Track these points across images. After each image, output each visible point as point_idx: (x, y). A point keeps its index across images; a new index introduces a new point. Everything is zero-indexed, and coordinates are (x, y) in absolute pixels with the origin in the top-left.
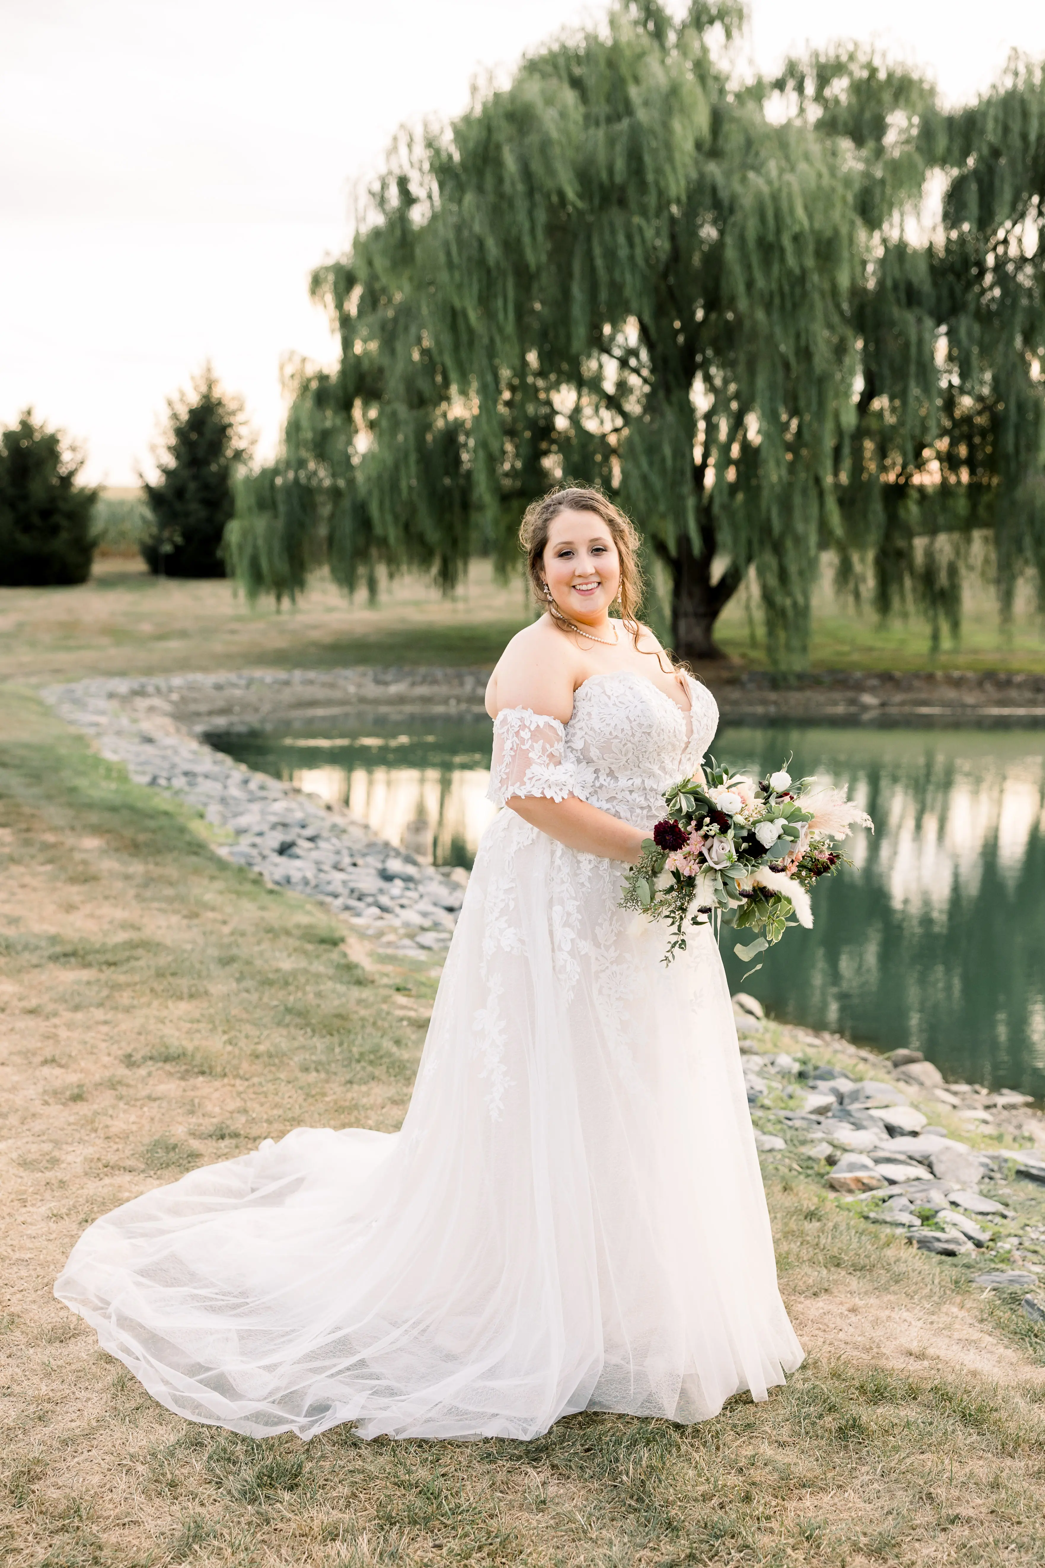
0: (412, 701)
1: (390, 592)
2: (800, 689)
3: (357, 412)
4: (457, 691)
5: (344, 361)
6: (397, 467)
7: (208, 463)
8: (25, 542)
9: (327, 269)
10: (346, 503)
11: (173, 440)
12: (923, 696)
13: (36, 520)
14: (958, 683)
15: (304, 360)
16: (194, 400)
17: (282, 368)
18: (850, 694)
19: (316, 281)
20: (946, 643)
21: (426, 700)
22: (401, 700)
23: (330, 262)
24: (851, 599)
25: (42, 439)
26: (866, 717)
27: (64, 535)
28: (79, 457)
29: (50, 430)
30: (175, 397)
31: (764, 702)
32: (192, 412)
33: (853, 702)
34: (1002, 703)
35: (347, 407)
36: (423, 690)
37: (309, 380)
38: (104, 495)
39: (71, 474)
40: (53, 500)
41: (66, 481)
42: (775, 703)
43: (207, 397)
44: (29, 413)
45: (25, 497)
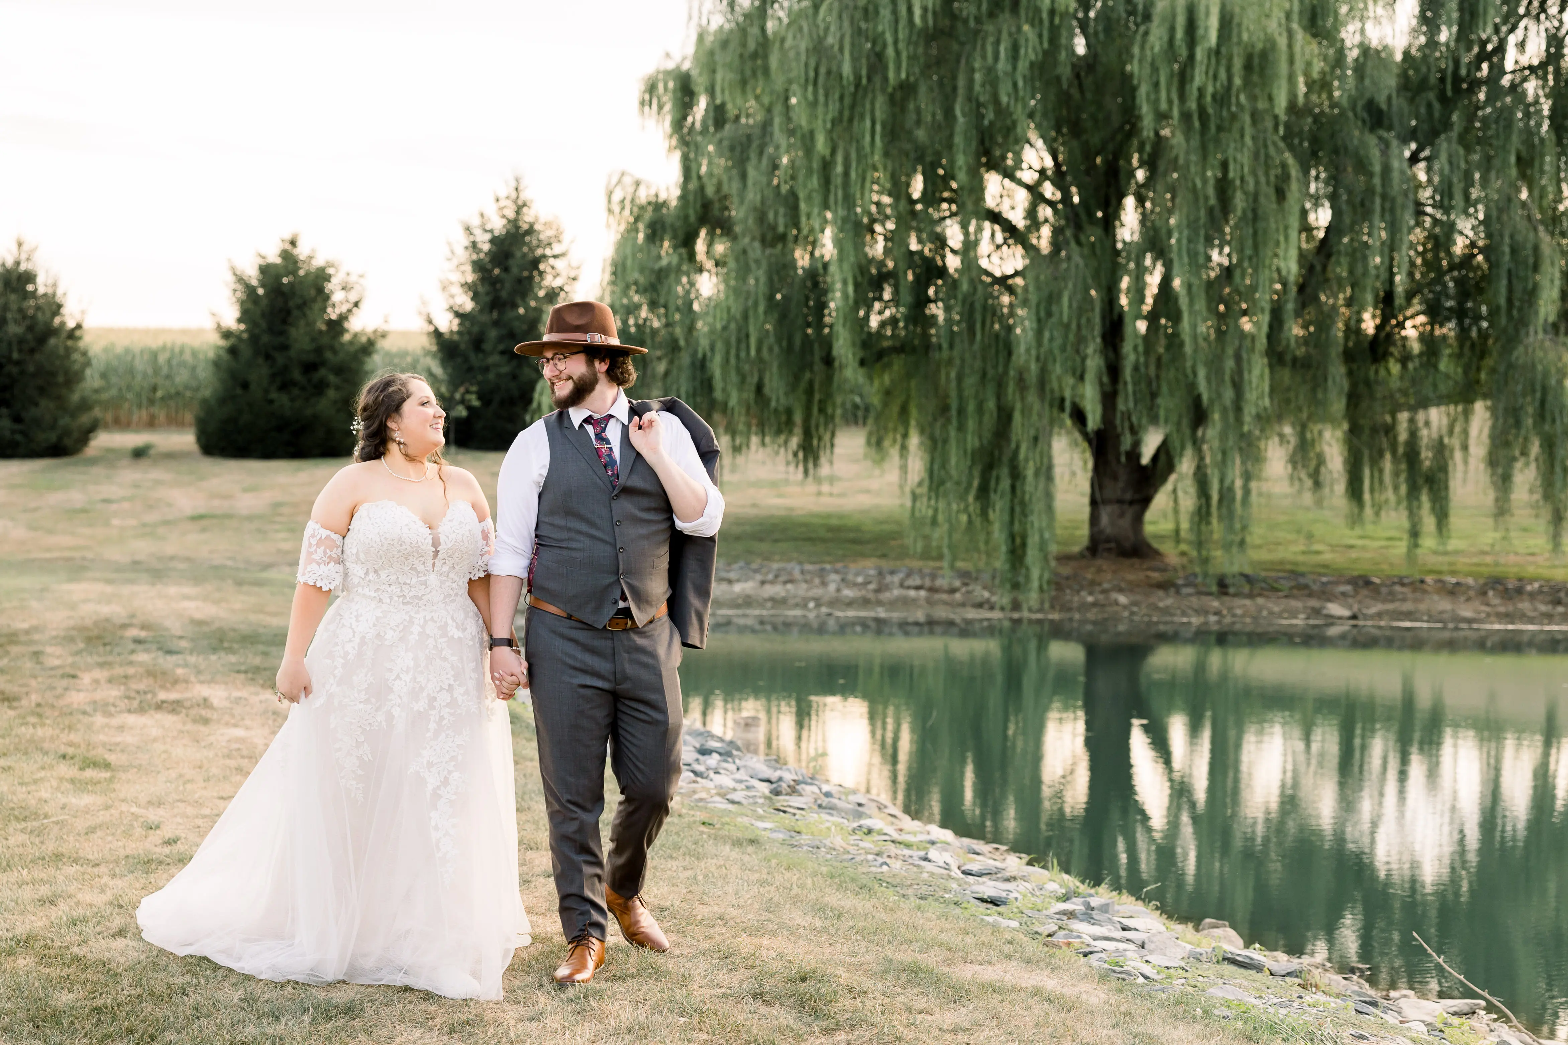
0: (761, 604)
1: (734, 469)
2: (1251, 596)
3: (700, 246)
4: (818, 592)
5: (684, 186)
6: (746, 317)
7: (515, 306)
8: (282, 400)
9: (667, 73)
10: (685, 359)
11: (470, 277)
12: (1407, 606)
13: (297, 375)
14: (1453, 591)
15: (638, 184)
16: (498, 225)
17: (610, 194)
18: (1313, 603)
19: (651, 88)
20: (1428, 542)
21: (778, 602)
22: (748, 601)
23: (671, 65)
24: (1309, 483)
25: (307, 274)
26: (1333, 631)
27: (332, 394)
28: (353, 297)
29: (319, 262)
30: (475, 222)
31: (1203, 611)
32: (493, 241)
33: (1316, 612)
34: (1509, 617)
35: (687, 242)
36: (776, 590)
37: (642, 208)
38: (384, 345)
39: (343, 318)
40: (319, 350)
41: (337, 326)
42: (1217, 613)
43: (514, 223)
44: (293, 243)
45: (284, 348)
